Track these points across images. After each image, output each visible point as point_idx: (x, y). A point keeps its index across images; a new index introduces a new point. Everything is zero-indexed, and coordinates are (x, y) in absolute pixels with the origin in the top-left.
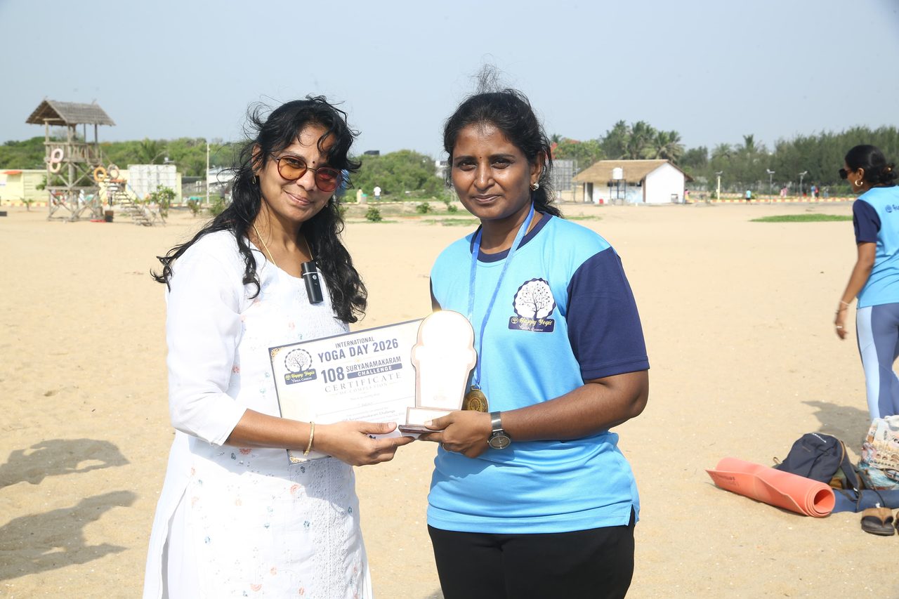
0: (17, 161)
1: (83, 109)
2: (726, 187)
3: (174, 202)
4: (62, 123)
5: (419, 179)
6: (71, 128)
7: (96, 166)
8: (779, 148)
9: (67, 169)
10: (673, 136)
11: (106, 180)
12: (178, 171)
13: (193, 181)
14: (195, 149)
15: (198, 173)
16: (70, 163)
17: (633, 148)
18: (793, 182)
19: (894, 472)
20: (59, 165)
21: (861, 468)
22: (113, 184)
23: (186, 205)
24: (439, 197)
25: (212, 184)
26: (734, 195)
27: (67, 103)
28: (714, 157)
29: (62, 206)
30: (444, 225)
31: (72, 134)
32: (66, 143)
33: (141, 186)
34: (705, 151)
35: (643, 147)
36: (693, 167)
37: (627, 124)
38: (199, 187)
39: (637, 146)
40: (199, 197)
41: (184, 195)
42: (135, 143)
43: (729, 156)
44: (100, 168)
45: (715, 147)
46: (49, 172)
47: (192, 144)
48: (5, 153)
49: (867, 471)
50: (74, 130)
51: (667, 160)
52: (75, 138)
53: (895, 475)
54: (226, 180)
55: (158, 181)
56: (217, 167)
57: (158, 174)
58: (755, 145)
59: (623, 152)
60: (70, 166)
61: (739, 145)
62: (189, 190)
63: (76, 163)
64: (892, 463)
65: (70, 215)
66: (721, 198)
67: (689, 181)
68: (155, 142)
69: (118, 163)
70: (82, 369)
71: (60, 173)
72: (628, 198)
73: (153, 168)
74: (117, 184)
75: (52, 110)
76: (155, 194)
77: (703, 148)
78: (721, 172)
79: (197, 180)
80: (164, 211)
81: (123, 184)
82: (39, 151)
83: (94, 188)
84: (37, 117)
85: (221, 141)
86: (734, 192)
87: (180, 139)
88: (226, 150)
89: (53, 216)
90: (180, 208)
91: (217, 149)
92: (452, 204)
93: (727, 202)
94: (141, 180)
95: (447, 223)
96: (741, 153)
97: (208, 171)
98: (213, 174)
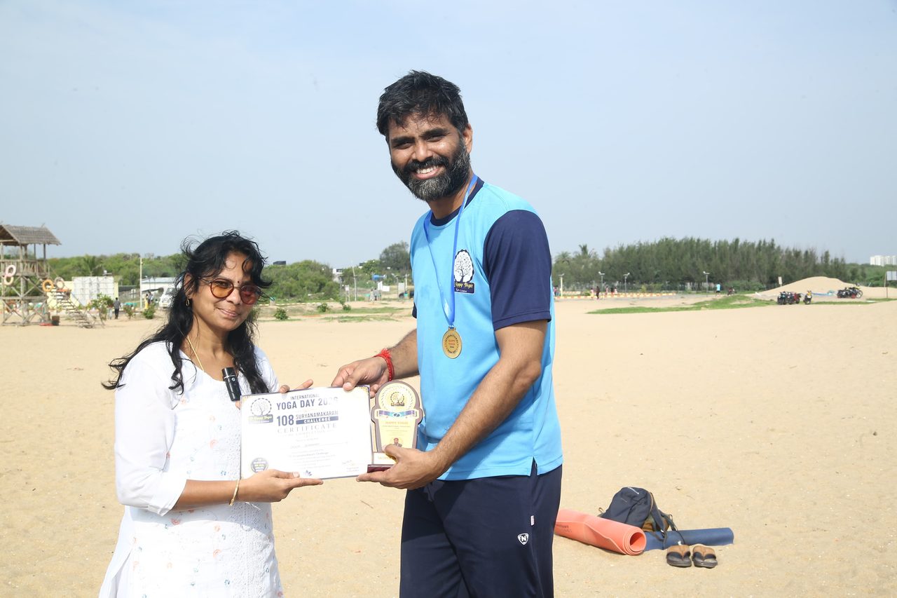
1: (34, 232)
2: (567, 286)
4: (15, 244)
5: (319, 284)
6: (23, 248)
7: (45, 279)
8: (607, 253)
9: (19, 282)
11: (53, 290)
12: (115, 281)
13: (129, 289)
14: (130, 262)
16: (22, 277)
18: (620, 281)
20: (12, 279)
22: (59, 294)
24: (336, 299)
25: (144, 292)
26: (574, 293)
27: (20, 227)
28: (558, 262)
29: (14, 313)
30: (339, 322)
31: (24, 252)
32: (19, 261)
33: (83, 295)
38: (133, 294)
40: (134, 303)
42: (79, 259)
43: (568, 261)
44: (48, 281)
45: (557, 255)
46: (4, 285)
47: (128, 259)
50: (26, 249)
52: (26, 256)
54: (157, 288)
55: (98, 290)
56: (149, 277)
57: (98, 284)
58: (589, 253)
60: (22, 279)
61: (576, 252)
62: (126, 297)
63: (27, 277)
65: (21, 320)
66: (564, 295)
68: (94, 258)
69: (64, 276)
70: (26, 454)
71: (13, 285)
73: (94, 279)
74: (63, 294)
75: (7, 232)
76: (96, 301)
78: (563, 274)
79: (132, 288)
80: (104, 315)
81: (68, 294)
83: (43, 297)
85: (153, 256)
86: (574, 290)
87: (118, 254)
88: (157, 263)
89: (7, 322)
91: (148, 261)
92: (347, 304)
93: (568, 298)
94: (84, 289)
95: (343, 320)
96: (578, 259)
97: (141, 281)
98: (146, 283)
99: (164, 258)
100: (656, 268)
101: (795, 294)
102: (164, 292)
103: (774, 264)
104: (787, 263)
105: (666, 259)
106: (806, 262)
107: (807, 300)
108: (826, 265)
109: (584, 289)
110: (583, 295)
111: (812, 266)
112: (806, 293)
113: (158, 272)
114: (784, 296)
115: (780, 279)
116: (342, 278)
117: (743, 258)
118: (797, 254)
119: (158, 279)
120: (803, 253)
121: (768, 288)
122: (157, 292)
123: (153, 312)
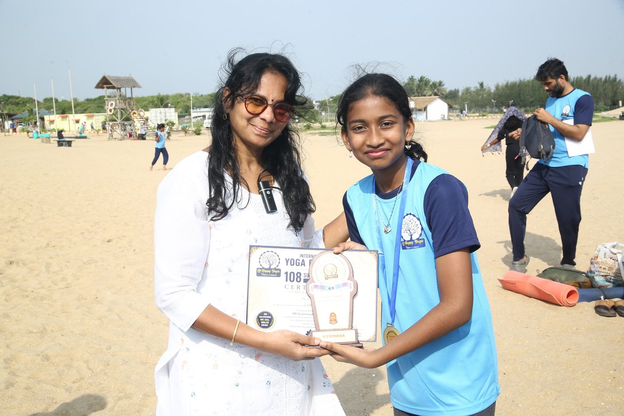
0: (91, 109)
1: (124, 80)
2: (470, 109)
3: (174, 128)
4: (114, 88)
6: (119, 90)
7: (133, 110)
8: (497, 88)
9: (117, 112)
10: (440, 84)
11: (138, 117)
12: (176, 111)
13: (184, 116)
14: (184, 99)
16: (119, 109)
17: (419, 90)
19: (610, 277)
20: (113, 110)
21: (590, 274)
22: (142, 119)
23: (181, 129)
24: (316, 121)
25: (194, 118)
27: (116, 77)
28: (463, 94)
30: (320, 136)
31: (119, 94)
32: (116, 98)
33: (157, 121)
34: (458, 91)
35: (424, 90)
36: (451, 100)
37: (415, 78)
38: (187, 119)
39: (421, 89)
40: (188, 125)
41: (179, 124)
42: (153, 97)
43: (470, 93)
44: (134, 111)
45: (463, 89)
46: (108, 114)
47: (183, 97)
48: (85, 105)
49: (593, 277)
50: (120, 91)
51: (438, 97)
52: (120, 95)
53: (610, 279)
54: (202, 115)
56: (197, 108)
57: (165, 113)
58: (484, 87)
59: (414, 93)
60: (118, 110)
61: (476, 87)
62: (182, 121)
63: (122, 109)
64: (609, 272)
65: (120, 137)
67: (450, 107)
68: (163, 96)
69: (144, 108)
71: (114, 114)
72: (418, 117)
73: (162, 110)
74: (144, 120)
75: (108, 80)
77: (457, 89)
78: (467, 102)
79: (186, 115)
81: (147, 119)
82: (103, 103)
83: (132, 122)
84: (100, 85)
85: (198, 94)
86: (474, 113)
87: (176, 94)
88: (201, 99)
90: (177, 131)
91: (195, 98)
92: (323, 124)
93: (471, 118)
94: (156, 116)
95: (322, 134)
96: (477, 92)
97: (192, 110)
98: (195, 112)
99: (205, 96)
100: (531, 97)
102: (207, 118)
103: (616, 92)
105: (539, 90)
109: (481, 112)
110: (481, 116)
113: (202, 105)
115: (620, 103)
116: (320, 106)
117: (593, 89)
119: (202, 110)
121: (611, 109)
122: (202, 118)
123: (200, 130)
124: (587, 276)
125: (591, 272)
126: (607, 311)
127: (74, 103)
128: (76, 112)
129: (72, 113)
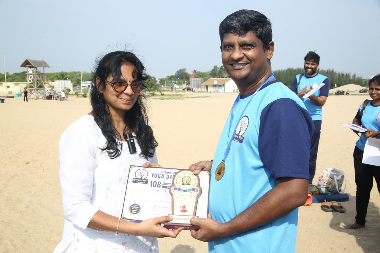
0: (17, 80)
1: (39, 62)
3: (70, 92)
4: (33, 67)
5: (151, 85)
6: (36, 68)
7: (44, 81)
9: (34, 82)
11: (47, 86)
12: (71, 82)
13: (76, 86)
14: (76, 75)
15: (78, 83)
16: (35, 80)
17: (220, 74)
19: (330, 188)
20: (32, 81)
22: (50, 87)
23: (74, 94)
24: (158, 90)
25: (83, 87)
27: (34, 60)
29: (32, 94)
30: (160, 100)
31: (36, 71)
32: (34, 74)
33: (59, 88)
35: (223, 74)
37: (218, 66)
38: (78, 87)
39: (221, 74)
40: (78, 91)
41: (74, 90)
42: (57, 73)
46: (28, 83)
47: (76, 74)
48: (14, 77)
49: (320, 188)
50: (37, 69)
52: (37, 72)
53: (330, 190)
54: (87, 85)
55: (65, 86)
56: (84, 81)
57: (65, 84)
59: (217, 76)
60: (35, 81)
62: (75, 88)
63: (37, 80)
64: (329, 185)
65: (35, 97)
68: (64, 73)
69: (51, 80)
71: (32, 83)
72: (219, 90)
73: (63, 81)
74: (51, 87)
75: (29, 62)
76: (64, 90)
79: (78, 85)
80: (67, 96)
81: (53, 87)
82: (25, 76)
83: (43, 88)
84: (24, 65)
85: (86, 72)
87: (72, 72)
88: (87, 75)
89: (30, 98)
90: (72, 95)
91: (84, 75)
92: (163, 92)
94: (59, 86)
95: (161, 99)
97: (81, 82)
98: (83, 83)
100: (285, 80)
101: (343, 91)
103: (333, 79)
104: (338, 78)
105: (290, 76)
106: (346, 78)
107: (347, 94)
108: (354, 80)
111: (348, 80)
112: (347, 91)
113: (88, 79)
114: (338, 92)
115: (336, 85)
116: (160, 82)
118: (343, 75)
119: (88, 82)
120: (345, 74)
122: (87, 87)
123: (86, 95)
124: (317, 188)
125: (319, 185)
126: (328, 209)
127: (6, 75)
128: (8, 81)
129: (5, 82)
